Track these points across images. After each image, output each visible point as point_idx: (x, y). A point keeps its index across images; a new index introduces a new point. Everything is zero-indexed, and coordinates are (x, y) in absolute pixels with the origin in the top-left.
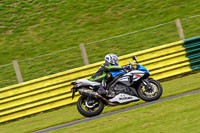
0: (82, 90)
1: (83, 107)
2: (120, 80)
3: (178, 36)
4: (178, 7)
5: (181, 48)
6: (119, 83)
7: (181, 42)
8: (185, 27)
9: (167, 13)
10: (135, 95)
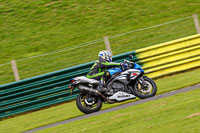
2: (118, 78)
6: (117, 81)
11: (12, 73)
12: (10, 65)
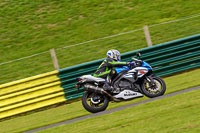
0: (88, 86)
1: (89, 103)
2: (125, 76)
3: (52, 66)
4: (52, 37)
5: (56, 78)
6: (124, 79)
7: (56, 72)
8: (60, 57)
9: (42, 43)
10: (139, 92)
11: (144, 39)
12: (142, 31)
